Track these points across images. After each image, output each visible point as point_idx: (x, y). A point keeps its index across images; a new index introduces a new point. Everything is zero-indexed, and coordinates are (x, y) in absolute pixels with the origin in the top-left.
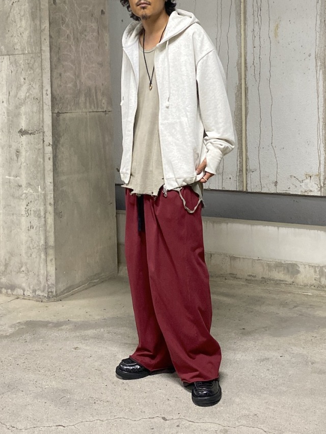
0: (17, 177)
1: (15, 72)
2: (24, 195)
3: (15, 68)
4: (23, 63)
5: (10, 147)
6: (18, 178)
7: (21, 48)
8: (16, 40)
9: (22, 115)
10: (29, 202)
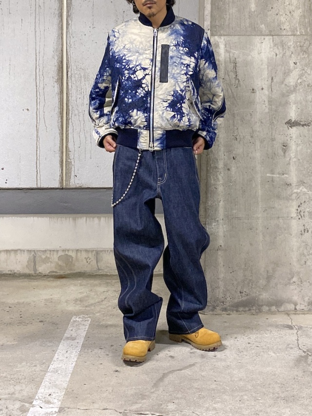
0: (283, 175)
1: (281, 55)
2: (294, 195)
3: (281, 51)
4: (293, 46)
5: (273, 141)
6: (285, 175)
7: (290, 28)
8: (283, 19)
9: (291, 103)
10: (302, 202)
